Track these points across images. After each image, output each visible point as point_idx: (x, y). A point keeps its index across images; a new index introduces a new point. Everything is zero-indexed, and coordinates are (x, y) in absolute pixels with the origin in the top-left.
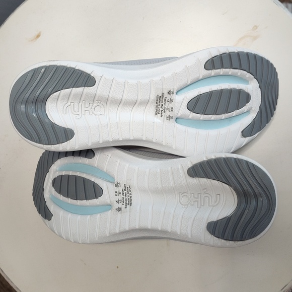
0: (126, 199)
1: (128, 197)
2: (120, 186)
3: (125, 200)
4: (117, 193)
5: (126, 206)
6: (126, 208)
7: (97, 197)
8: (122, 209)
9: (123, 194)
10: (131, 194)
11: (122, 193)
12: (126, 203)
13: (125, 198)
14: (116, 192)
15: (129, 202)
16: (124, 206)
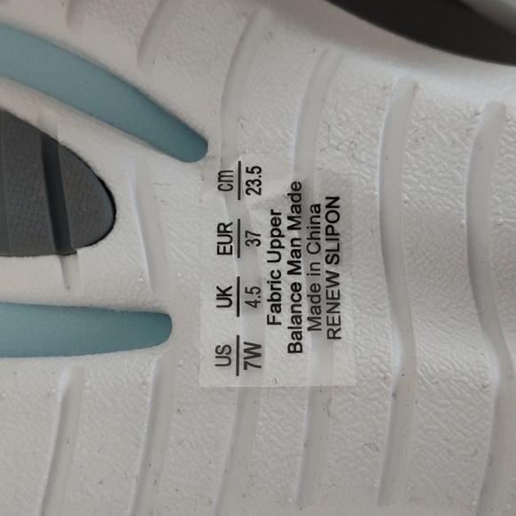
0: (296, 287)
1: (314, 271)
2: (255, 187)
3: (286, 291)
4: (231, 238)
5: (297, 335)
6: (295, 348)
7: (63, 247)
8: (267, 353)
9: (276, 247)
10: (334, 257)
11: (266, 240)
12: (296, 318)
13: (287, 281)
14: (223, 230)
15: (315, 309)
16: (281, 336)
